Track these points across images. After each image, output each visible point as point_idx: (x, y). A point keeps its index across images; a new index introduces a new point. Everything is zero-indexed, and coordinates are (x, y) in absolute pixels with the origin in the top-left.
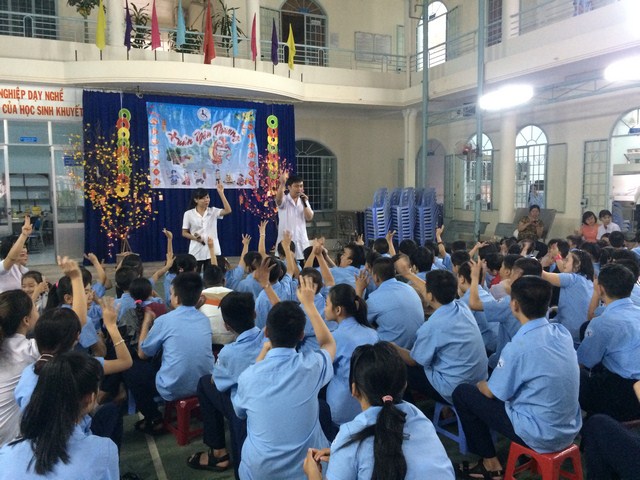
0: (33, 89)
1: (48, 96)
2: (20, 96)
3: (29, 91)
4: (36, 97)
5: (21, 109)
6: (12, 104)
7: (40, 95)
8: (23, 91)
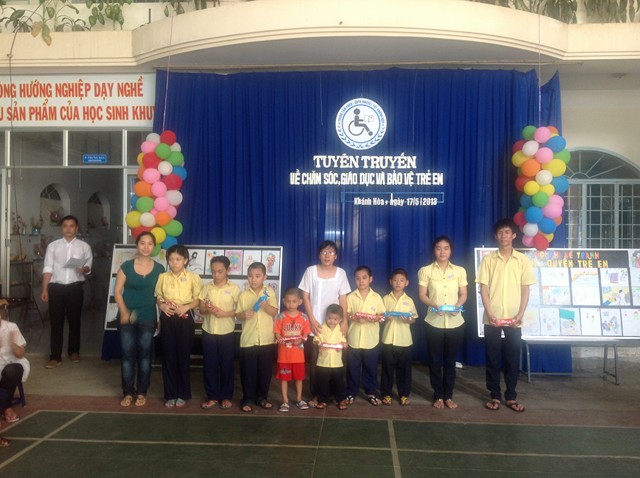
0: (101, 80)
1: (122, 90)
2: (83, 92)
3: (96, 85)
4: (105, 93)
5: (85, 113)
6: (73, 105)
7: (111, 89)
8: (87, 84)
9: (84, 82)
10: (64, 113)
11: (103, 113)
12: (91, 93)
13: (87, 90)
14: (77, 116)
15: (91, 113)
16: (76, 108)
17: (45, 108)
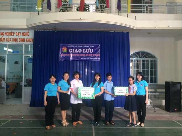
1: (23, 34)
2: (13, 35)
3: (16, 33)
4: (19, 35)
5: (13, 40)
6: (10, 38)
7: (20, 34)
8: (14, 32)
9: (13, 32)
10: (7, 40)
11: (18, 40)
12: (15, 35)
13: (14, 34)
14: (11, 41)
15: (15, 40)
16: (11, 39)
17: (2, 39)
